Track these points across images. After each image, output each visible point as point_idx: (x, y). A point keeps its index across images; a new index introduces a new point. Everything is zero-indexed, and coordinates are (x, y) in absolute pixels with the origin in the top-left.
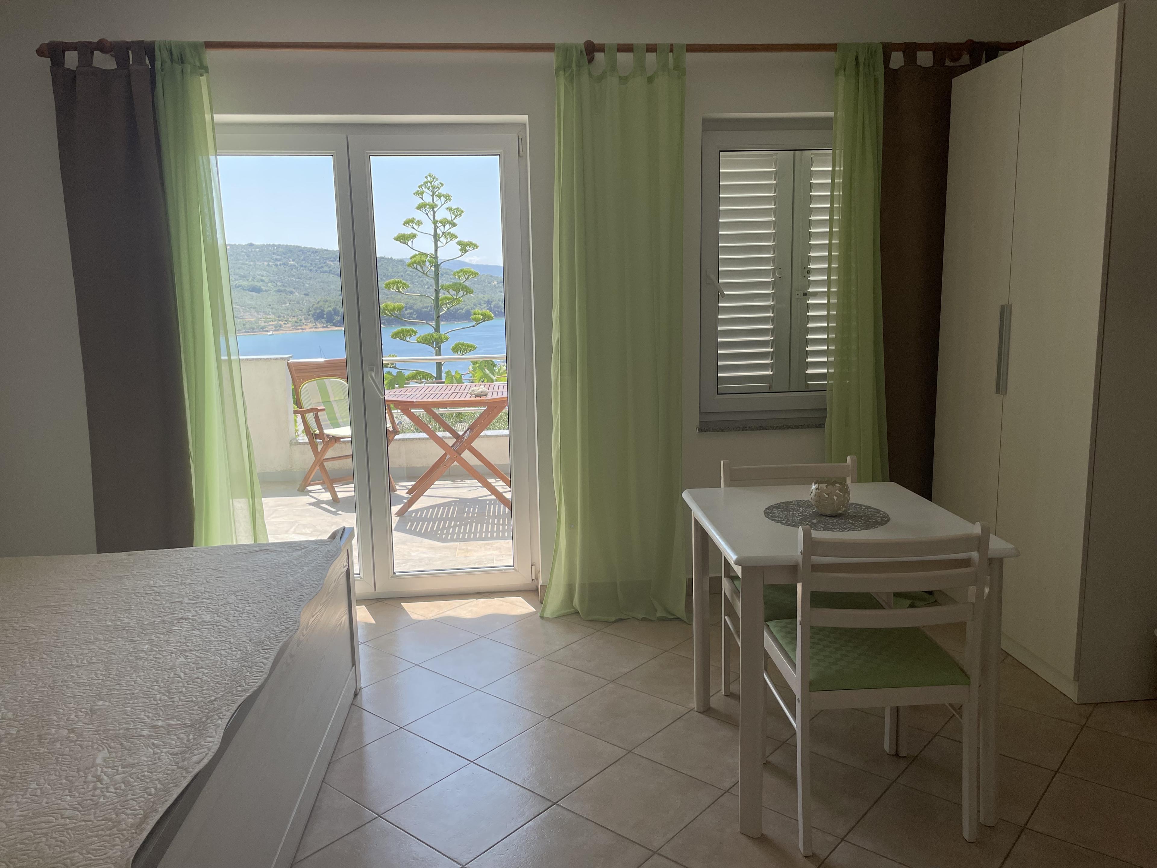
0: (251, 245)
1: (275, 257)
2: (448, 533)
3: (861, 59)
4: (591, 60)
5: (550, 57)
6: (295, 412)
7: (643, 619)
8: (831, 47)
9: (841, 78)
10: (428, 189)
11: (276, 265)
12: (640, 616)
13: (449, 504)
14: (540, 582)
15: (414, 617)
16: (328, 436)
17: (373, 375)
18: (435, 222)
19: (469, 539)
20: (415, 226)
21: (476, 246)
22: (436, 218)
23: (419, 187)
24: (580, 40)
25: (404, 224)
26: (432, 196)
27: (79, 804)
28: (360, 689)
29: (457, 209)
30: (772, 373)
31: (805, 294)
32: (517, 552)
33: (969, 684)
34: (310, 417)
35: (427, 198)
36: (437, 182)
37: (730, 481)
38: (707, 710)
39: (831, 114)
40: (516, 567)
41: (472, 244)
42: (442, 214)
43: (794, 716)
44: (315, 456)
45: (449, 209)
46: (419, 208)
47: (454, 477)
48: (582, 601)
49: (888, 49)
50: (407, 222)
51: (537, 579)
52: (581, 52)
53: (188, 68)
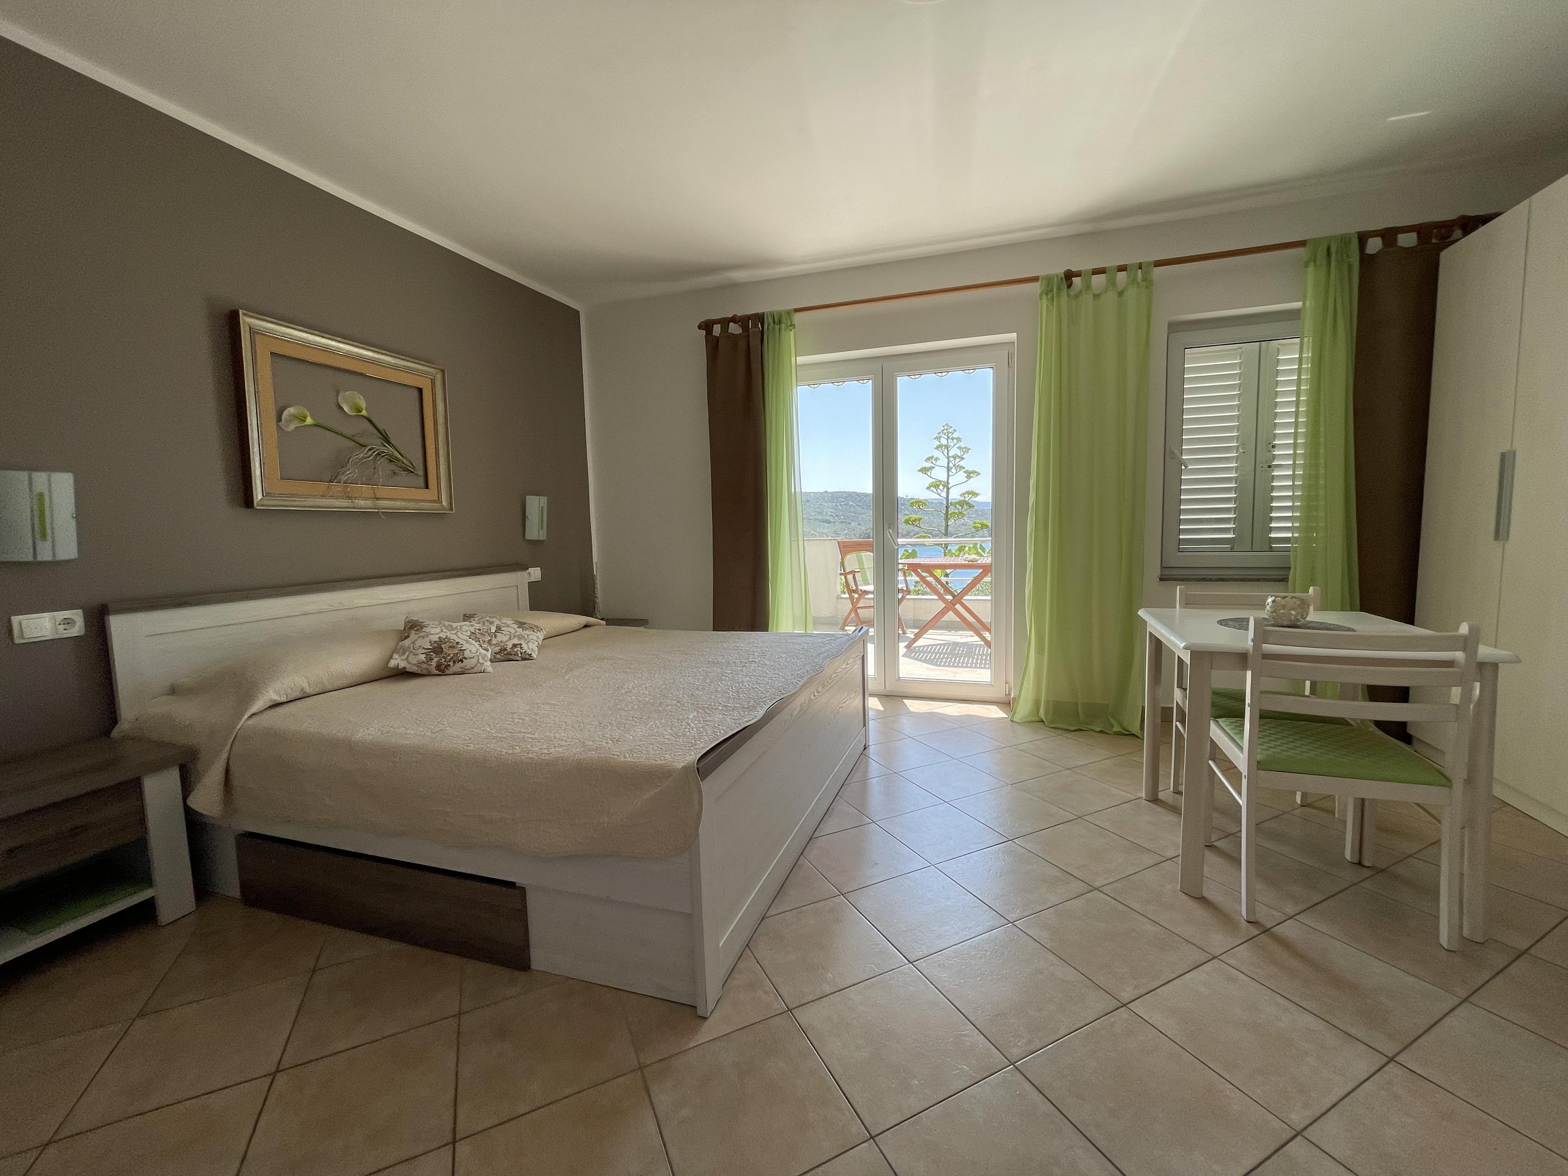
0: (826, 492)
1: (840, 499)
2: (941, 661)
3: (1333, 250)
4: (1069, 286)
5: (1036, 287)
6: (841, 574)
7: (1101, 732)
8: (1302, 244)
9: (1311, 269)
10: (945, 434)
11: (841, 505)
12: (1098, 729)
13: (945, 645)
14: (1012, 696)
15: (912, 709)
16: (861, 590)
17: (891, 531)
18: (948, 458)
19: (958, 666)
20: (933, 461)
21: (978, 474)
22: (949, 455)
23: (938, 434)
24: (1060, 270)
25: (926, 461)
26: (948, 439)
27: (675, 734)
28: (869, 746)
29: (965, 448)
30: (1234, 536)
31: (1270, 467)
32: (994, 675)
33: (1450, 787)
34: (850, 577)
35: (944, 441)
36: (952, 429)
37: (1186, 604)
38: (1154, 799)
39: (1298, 305)
40: (993, 684)
41: (975, 472)
42: (954, 451)
43: (1240, 794)
44: (852, 605)
45: (959, 448)
46: (937, 448)
47: (950, 627)
48: (1046, 714)
49: (1363, 238)
50: (928, 459)
51: (1010, 695)
52: (1061, 278)
53: (783, 326)
